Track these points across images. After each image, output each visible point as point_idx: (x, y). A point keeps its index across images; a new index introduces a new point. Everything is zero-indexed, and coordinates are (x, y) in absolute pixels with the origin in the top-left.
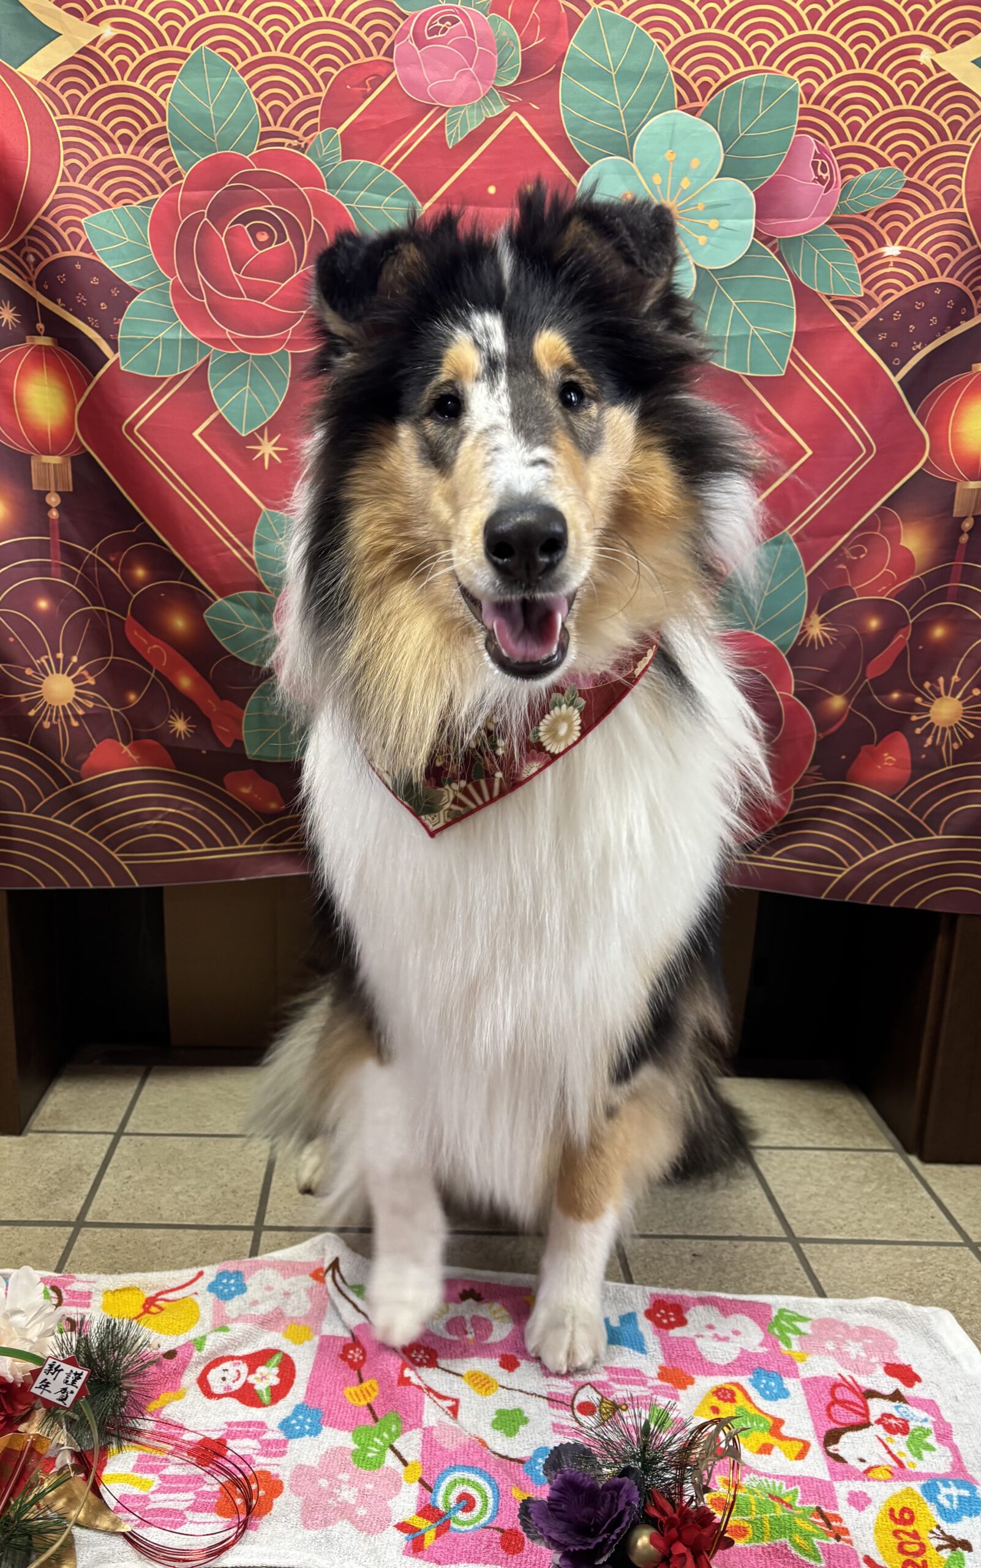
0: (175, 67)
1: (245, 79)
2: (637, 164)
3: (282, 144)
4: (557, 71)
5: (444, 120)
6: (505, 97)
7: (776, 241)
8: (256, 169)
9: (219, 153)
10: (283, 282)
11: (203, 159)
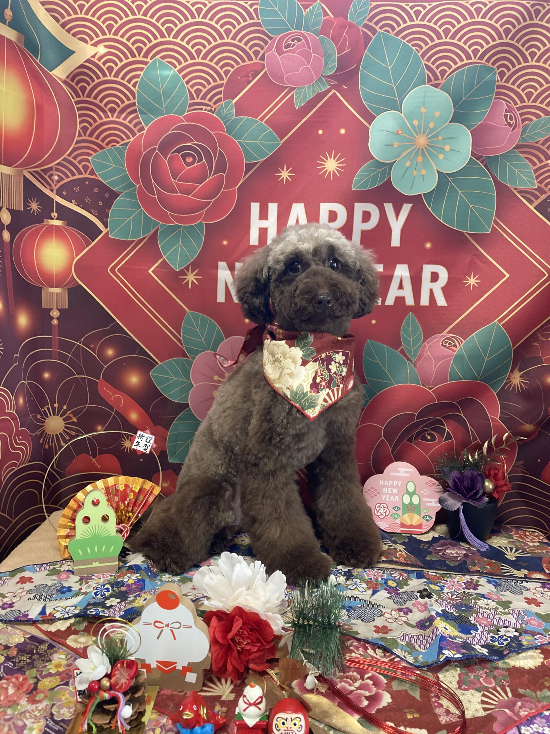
0: (141, 69)
1: (181, 75)
2: (404, 114)
3: (202, 109)
4: (358, 67)
5: (293, 94)
6: (328, 82)
7: (484, 158)
8: (186, 123)
9: (165, 115)
10: (201, 184)
11: (156, 119)
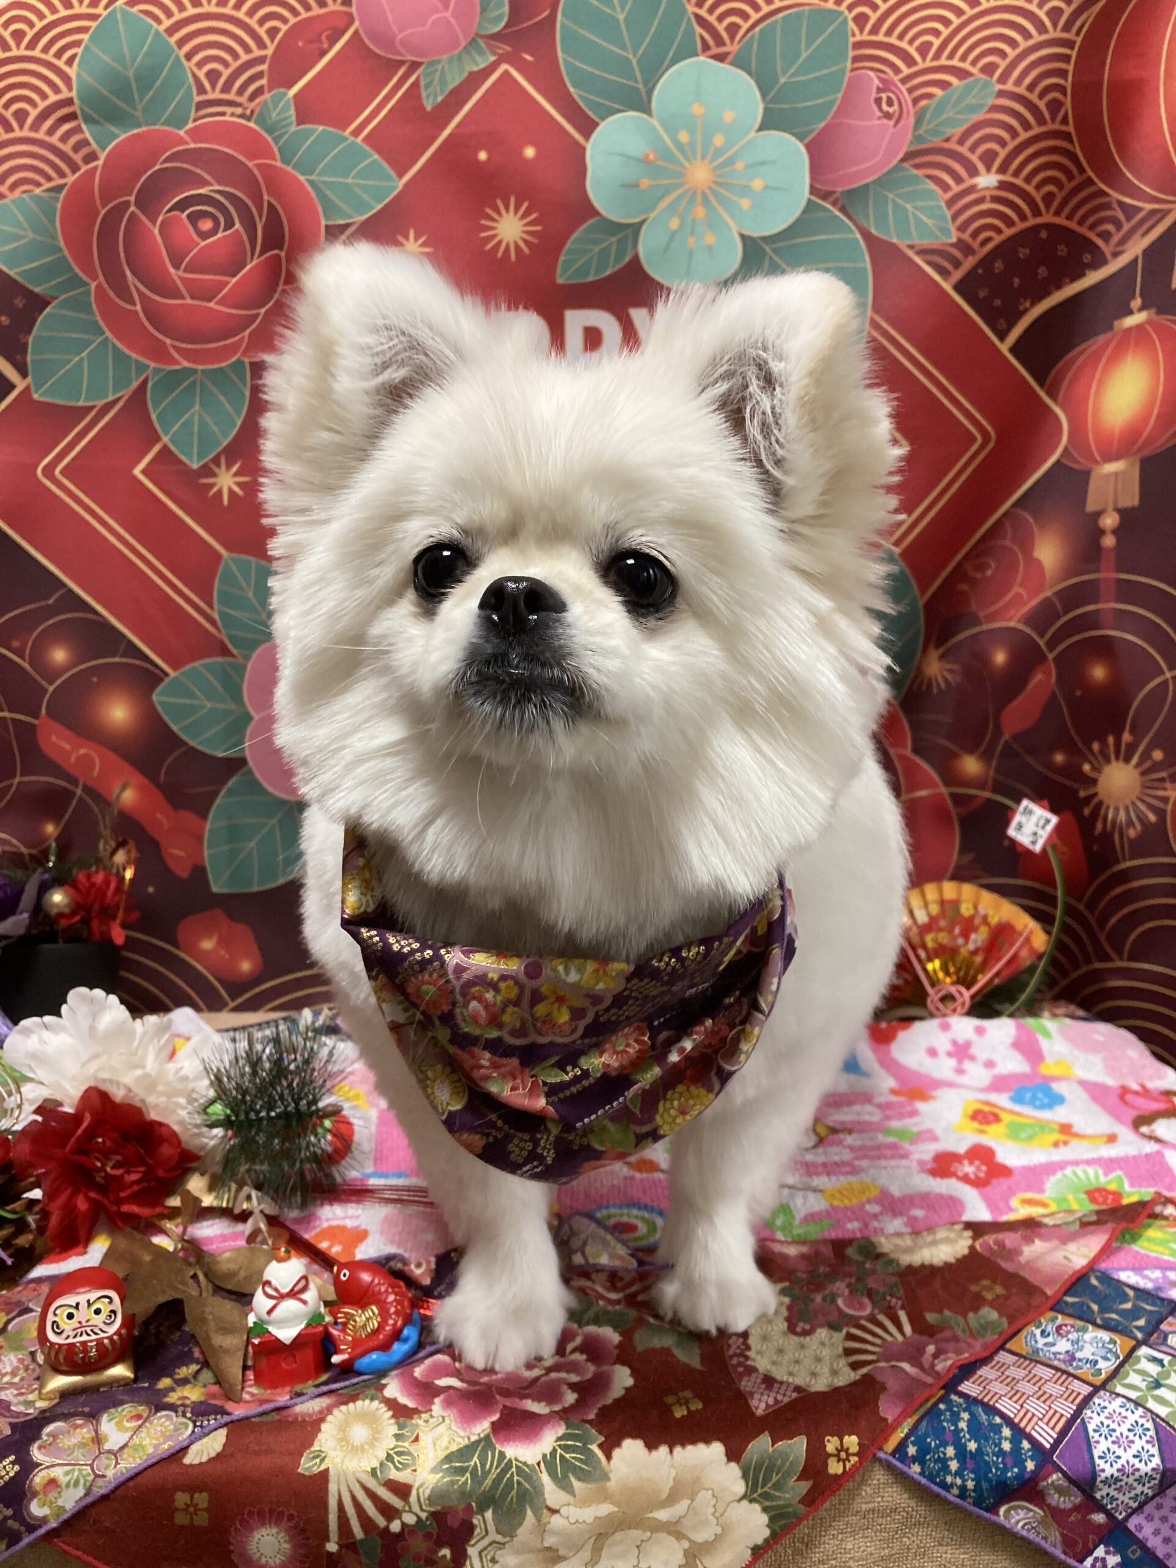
0: (84, 31)
1: (172, 41)
2: (659, 120)
3: (223, 114)
4: (552, 18)
5: (418, 76)
6: (491, 47)
7: (837, 195)
8: (192, 146)
9: (144, 129)
10: (234, 276)
11: (124, 136)
